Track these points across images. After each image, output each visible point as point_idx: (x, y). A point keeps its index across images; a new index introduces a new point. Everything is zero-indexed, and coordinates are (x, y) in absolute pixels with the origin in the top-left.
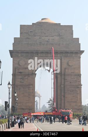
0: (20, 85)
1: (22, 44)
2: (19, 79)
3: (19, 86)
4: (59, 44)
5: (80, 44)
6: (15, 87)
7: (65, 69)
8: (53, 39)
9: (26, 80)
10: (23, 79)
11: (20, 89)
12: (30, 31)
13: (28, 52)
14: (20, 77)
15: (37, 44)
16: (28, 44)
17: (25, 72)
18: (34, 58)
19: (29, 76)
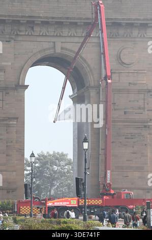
18: (20, 38)
19: (8, 93)
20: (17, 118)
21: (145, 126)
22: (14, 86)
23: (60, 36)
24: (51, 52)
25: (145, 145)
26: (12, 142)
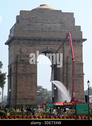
1: (24, 30)
2: (21, 67)
3: (21, 74)
4: (61, 32)
5: (82, 32)
6: (17, 75)
7: (68, 57)
8: (55, 27)
9: (29, 68)
10: (25, 67)
11: (22, 78)
12: (32, 17)
13: (30, 40)
14: (22, 65)
15: (39, 31)
16: (30, 30)
18: (36, 45)
20: (34, 74)
21: (80, 76)
23: (50, 44)
24: (46, 50)
26: (33, 82)
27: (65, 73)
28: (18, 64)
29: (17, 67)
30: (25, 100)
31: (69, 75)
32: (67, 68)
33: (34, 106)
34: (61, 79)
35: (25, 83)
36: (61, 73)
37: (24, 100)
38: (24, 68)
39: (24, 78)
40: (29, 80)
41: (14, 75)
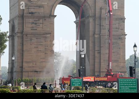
0: (31, 34)
2: (30, 23)
6: (23, 36)
7: (101, 9)
9: (41, 25)
10: (36, 24)
11: (31, 40)
14: (31, 20)
17: (39, 13)
19: (45, 20)
21: (119, 38)
22: (49, 16)
25: (120, 48)
26: (48, 46)
27: (96, 33)
28: (24, 18)
29: (23, 23)
30: (36, 73)
31: (103, 35)
32: (100, 26)
33: (49, 83)
34: (90, 42)
35: (35, 47)
36: (91, 33)
37: (34, 73)
38: (34, 25)
39: (34, 40)
40: (42, 44)
41: (19, 35)
